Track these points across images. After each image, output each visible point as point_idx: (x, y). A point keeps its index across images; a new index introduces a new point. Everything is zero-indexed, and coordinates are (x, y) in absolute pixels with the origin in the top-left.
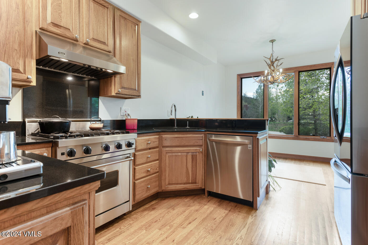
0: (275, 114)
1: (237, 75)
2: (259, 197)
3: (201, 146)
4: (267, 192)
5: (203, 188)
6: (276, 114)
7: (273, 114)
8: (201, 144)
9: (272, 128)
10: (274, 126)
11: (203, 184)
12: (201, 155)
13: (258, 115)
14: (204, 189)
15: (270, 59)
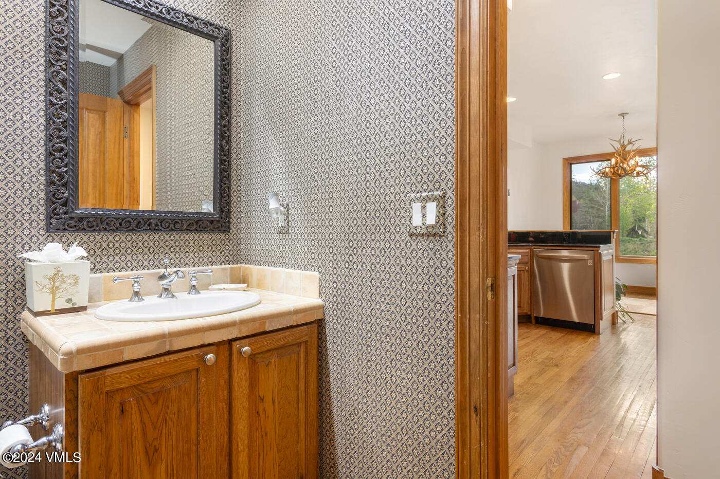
0: (644, 220)
1: (564, 159)
2: (601, 320)
3: (526, 263)
4: (614, 323)
5: (529, 313)
6: (647, 220)
7: (640, 221)
8: (526, 260)
9: (636, 252)
10: (641, 246)
11: (529, 309)
12: (526, 274)
13: (601, 223)
14: (530, 315)
15: (619, 141)
